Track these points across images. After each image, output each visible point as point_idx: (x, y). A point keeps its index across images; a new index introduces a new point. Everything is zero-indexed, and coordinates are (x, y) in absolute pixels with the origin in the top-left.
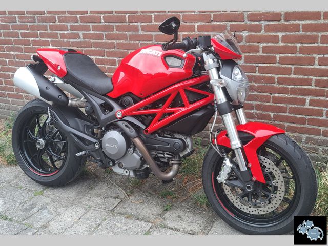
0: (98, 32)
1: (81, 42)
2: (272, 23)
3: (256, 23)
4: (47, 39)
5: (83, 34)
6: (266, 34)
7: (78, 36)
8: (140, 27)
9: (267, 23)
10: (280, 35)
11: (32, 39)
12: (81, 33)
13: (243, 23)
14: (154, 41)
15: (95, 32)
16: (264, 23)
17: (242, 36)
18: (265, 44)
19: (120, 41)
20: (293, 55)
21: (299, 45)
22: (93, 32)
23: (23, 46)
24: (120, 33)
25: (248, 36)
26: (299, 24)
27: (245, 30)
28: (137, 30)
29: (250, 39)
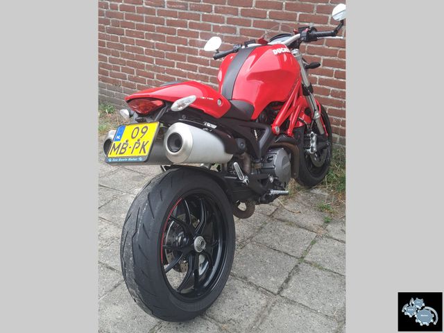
0: (259, 29)
1: (237, 37)
4: (196, 31)
5: (241, 30)
7: (234, 31)
11: (179, 28)
12: (238, 28)
14: (324, 45)
15: (256, 29)
22: (254, 28)
23: (166, 35)
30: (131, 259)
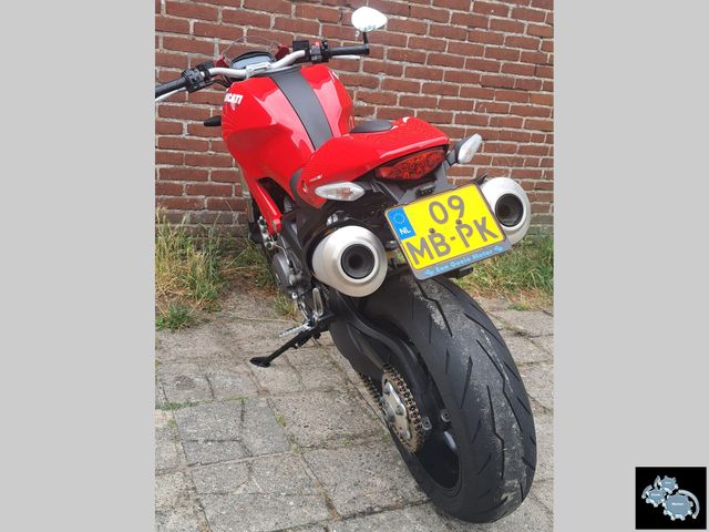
2: (414, 65)
3: (397, 63)
6: (406, 79)
8: (216, 46)
9: (409, 64)
10: (422, 82)
13: (381, 61)
16: (406, 64)
17: (377, 79)
18: (403, 94)
19: (169, 70)
20: (432, 110)
21: (439, 97)
24: (171, 52)
25: (386, 80)
26: (442, 71)
27: (383, 71)
28: (211, 52)
29: (387, 85)
30: (514, 426)
